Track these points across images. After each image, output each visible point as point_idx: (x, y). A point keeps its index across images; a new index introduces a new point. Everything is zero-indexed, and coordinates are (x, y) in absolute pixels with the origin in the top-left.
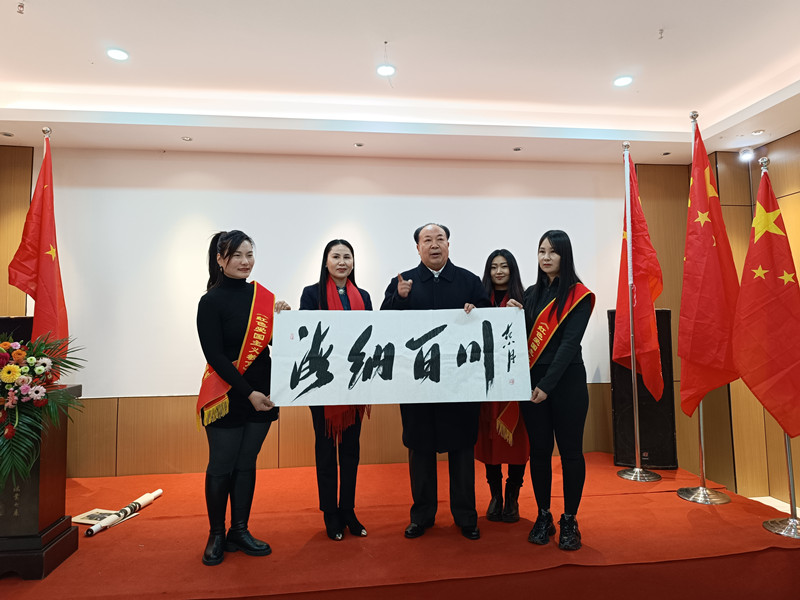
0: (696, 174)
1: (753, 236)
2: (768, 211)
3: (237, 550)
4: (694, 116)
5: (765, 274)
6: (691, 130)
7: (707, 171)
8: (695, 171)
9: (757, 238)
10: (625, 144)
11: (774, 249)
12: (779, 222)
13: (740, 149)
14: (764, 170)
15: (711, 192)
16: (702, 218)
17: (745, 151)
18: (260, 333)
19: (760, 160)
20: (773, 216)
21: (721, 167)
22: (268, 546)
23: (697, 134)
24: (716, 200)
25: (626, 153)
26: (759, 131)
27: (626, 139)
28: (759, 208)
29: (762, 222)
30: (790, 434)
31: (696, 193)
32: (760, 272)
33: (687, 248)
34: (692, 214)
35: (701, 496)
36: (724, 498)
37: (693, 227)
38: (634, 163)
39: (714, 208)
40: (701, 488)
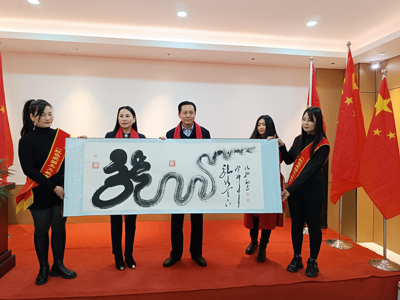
0: (347, 77)
1: (375, 112)
2: (384, 99)
3: (58, 275)
4: (349, 44)
5: (380, 133)
6: (347, 51)
7: (353, 75)
8: (347, 75)
9: (377, 114)
10: (311, 58)
11: (386, 120)
12: (390, 105)
13: (372, 62)
14: (384, 76)
15: (355, 87)
16: (349, 101)
17: (374, 64)
18: (55, 160)
19: (382, 71)
20: (387, 102)
21: (361, 71)
22: (75, 273)
23: (350, 54)
24: (357, 91)
25: (311, 63)
26: (383, 53)
27: (312, 55)
28: (380, 97)
29: (381, 105)
30: (386, 217)
31: (347, 87)
32: (377, 132)
33: (339, 117)
34: (343, 99)
35: (338, 244)
36: (350, 245)
37: (343, 105)
38: (315, 68)
39: (355, 95)
40: (338, 240)
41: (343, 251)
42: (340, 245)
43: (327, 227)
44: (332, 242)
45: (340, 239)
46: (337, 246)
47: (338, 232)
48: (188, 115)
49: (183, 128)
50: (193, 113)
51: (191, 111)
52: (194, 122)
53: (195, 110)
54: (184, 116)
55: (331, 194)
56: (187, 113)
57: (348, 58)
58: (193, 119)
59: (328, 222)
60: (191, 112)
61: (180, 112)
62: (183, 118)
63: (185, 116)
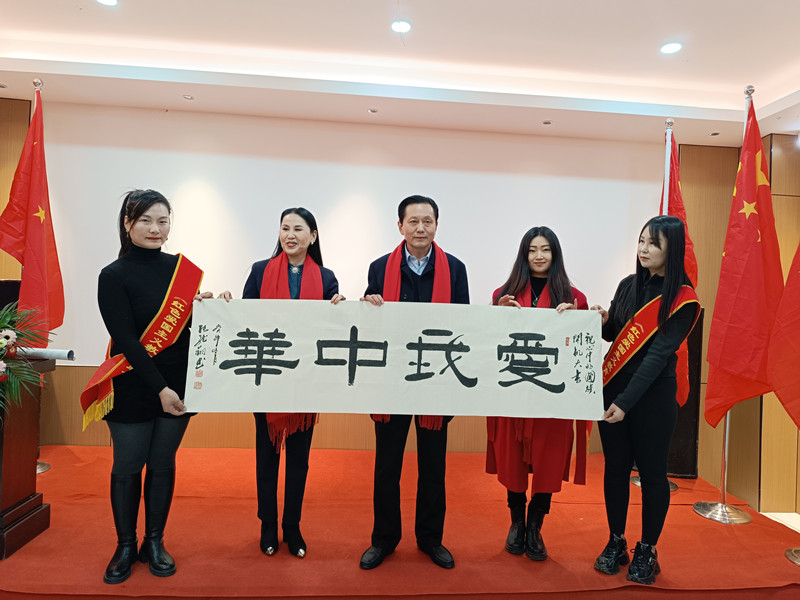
0: (746, 158)
4: (750, 92)
6: (745, 107)
7: (759, 155)
8: (745, 156)
10: (668, 121)
15: (761, 180)
16: (748, 209)
18: (170, 323)
21: (776, 151)
23: (752, 112)
24: (767, 189)
25: (669, 132)
27: (670, 115)
31: (744, 181)
33: (727, 242)
34: (737, 204)
35: (719, 513)
36: (745, 517)
37: (735, 219)
38: (678, 143)
39: (762, 197)
40: (720, 505)
41: (729, 527)
42: (723, 515)
43: (696, 478)
44: (706, 507)
45: (724, 503)
46: (718, 517)
47: (720, 488)
48: (421, 226)
49: (408, 254)
50: (431, 222)
51: (427, 218)
52: (433, 244)
53: (437, 216)
54: (411, 228)
55: (707, 404)
56: (418, 222)
57: (749, 119)
58: (432, 235)
59: (699, 467)
60: (427, 221)
61: (401, 220)
62: (408, 234)
63: (414, 228)
